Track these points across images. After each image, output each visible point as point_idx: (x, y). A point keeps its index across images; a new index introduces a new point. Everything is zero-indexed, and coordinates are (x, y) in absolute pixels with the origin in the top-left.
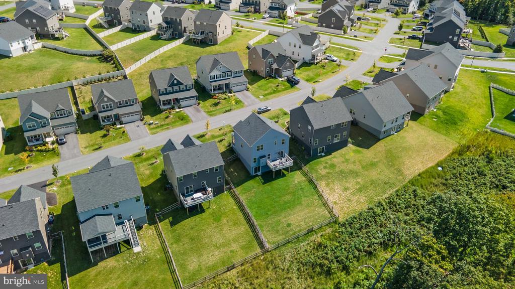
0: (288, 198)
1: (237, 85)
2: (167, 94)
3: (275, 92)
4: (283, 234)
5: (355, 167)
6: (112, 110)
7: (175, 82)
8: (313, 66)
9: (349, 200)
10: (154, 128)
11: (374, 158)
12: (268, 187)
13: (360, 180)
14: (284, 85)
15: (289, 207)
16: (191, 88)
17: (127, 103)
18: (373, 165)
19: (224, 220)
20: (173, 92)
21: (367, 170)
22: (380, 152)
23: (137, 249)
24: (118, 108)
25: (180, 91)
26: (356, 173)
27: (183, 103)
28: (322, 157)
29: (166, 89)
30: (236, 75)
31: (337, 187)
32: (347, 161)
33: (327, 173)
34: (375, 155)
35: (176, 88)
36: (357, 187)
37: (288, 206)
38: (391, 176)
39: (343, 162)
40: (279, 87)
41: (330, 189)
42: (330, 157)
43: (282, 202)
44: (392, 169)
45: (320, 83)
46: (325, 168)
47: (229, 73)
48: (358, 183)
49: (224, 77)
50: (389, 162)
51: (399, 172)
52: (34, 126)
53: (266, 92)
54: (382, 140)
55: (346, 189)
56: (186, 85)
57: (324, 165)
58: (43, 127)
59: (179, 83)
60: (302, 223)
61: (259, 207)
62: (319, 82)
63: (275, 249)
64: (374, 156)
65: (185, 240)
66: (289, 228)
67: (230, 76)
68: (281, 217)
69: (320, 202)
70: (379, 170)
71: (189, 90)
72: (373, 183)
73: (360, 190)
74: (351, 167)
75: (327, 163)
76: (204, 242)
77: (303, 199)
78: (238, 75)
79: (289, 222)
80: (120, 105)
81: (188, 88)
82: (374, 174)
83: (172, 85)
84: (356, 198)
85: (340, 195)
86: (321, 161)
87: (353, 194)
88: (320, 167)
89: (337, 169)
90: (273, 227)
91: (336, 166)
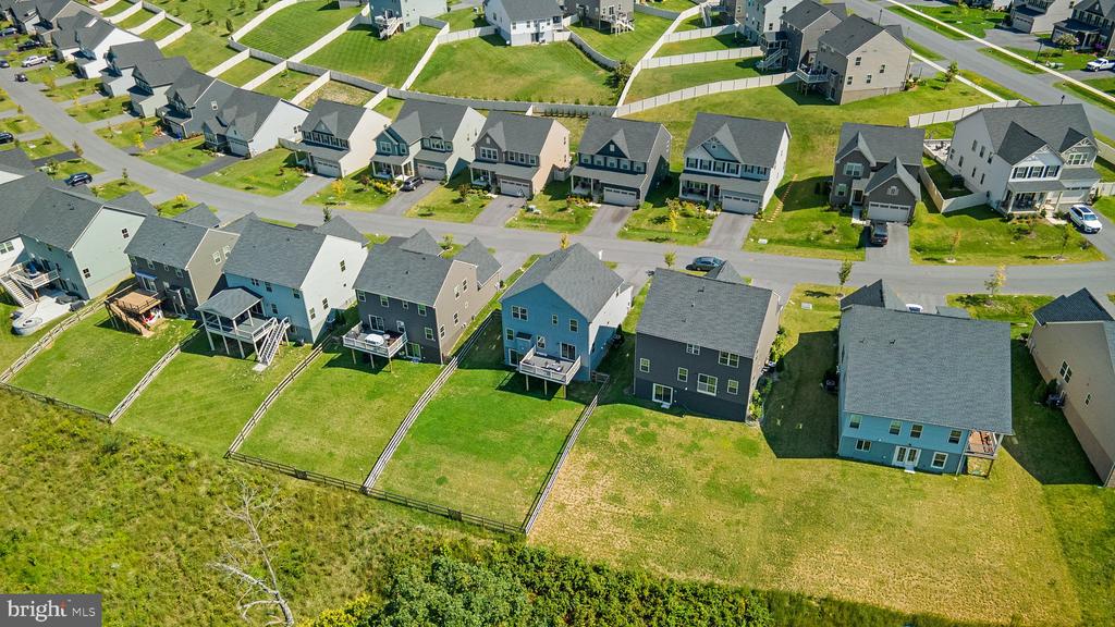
0: (498, 436)
1: (738, 196)
2: (592, 167)
3: (808, 242)
4: (418, 487)
5: (691, 471)
6: (495, 163)
8: (994, 222)
9: (593, 523)
10: (526, 219)
11: (762, 484)
12: (498, 396)
13: (668, 504)
14: (846, 236)
15: (478, 453)
16: (642, 170)
17: (522, 160)
18: (741, 496)
19: (378, 402)
20: (605, 168)
21: (710, 497)
22: (796, 481)
23: (259, 368)
24: (507, 163)
25: (618, 170)
26: (681, 485)
27: (609, 195)
28: (658, 408)
29: (592, 157)
30: (749, 175)
31: (605, 482)
32: (694, 447)
33: (622, 444)
34: (773, 479)
35: (612, 160)
36: (642, 515)
37: (478, 449)
38: (752, 550)
39: (680, 445)
40: (827, 237)
41: (586, 477)
42: (671, 418)
43: (481, 437)
44: (775, 537)
45: (940, 266)
46: (629, 431)
47: (733, 166)
48: (656, 507)
49: (719, 170)
50: (788, 517)
51: (787, 555)
52: (389, 150)
53: (787, 236)
54: (839, 461)
55: (616, 499)
56: (632, 162)
57: (635, 425)
58: (400, 155)
59: (619, 154)
60: (464, 494)
61: (441, 418)
62: (944, 262)
63: (380, 499)
64: (766, 480)
65: (308, 395)
66: (435, 486)
67: (733, 172)
68: (447, 460)
69: (539, 485)
70: (738, 517)
71: (636, 173)
72: (689, 529)
73: (640, 523)
74: (685, 465)
75: (645, 424)
76: (320, 414)
77: (519, 458)
78: (755, 175)
79: (448, 477)
80: (510, 159)
81: (635, 169)
82: (713, 515)
83: (605, 152)
84: (612, 530)
85: (590, 501)
86: (641, 416)
87: (616, 520)
88: (623, 423)
89: (651, 451)
90: (417, 465)
91: (656, 442)
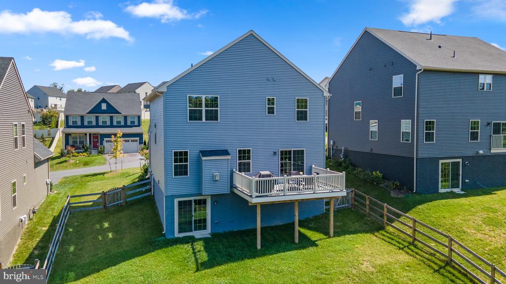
2: (81, 127)
7: (104, 107)
12: (217, 277)
16: (136, 123)
20: (97, 126)
25: (111, 126)
28: (456, 196)
29: (82, 117)
35: (104, 118)
56: (125, 118)
59: (111, 110)
71: (131, 127)
75: (491, 211)
81: (129, 123)
83: (96, 110)
88: (469, 220)
